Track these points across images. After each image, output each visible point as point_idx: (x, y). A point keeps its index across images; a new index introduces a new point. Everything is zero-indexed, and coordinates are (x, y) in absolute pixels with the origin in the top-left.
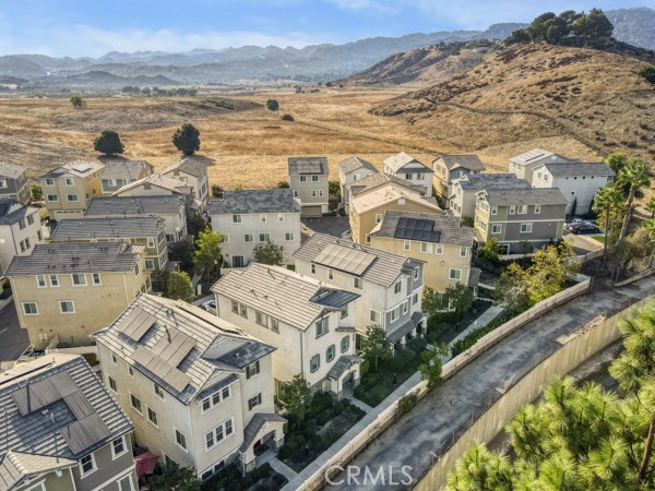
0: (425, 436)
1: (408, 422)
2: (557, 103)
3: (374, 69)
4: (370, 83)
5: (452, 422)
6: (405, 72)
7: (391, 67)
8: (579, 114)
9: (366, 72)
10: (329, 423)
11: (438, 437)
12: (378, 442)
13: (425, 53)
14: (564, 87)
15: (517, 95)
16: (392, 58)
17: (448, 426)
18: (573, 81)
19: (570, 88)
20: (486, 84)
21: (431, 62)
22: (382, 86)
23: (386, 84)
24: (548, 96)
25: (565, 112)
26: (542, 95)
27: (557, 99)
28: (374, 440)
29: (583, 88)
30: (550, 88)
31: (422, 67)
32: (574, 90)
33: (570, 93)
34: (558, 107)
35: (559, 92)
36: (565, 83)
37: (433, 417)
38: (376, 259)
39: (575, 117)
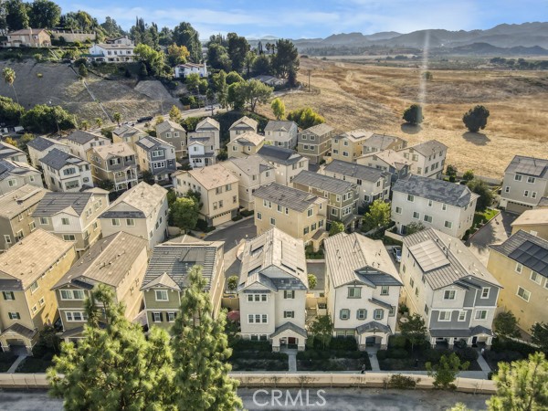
10: (343, 359)
37: (416, 405)
38: (448, 265)
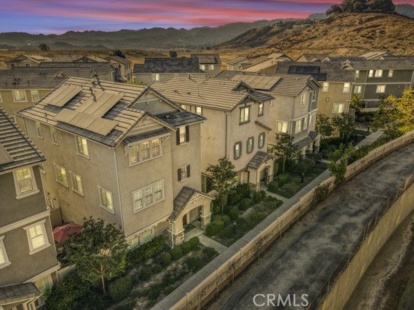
0: (344, 219)
1: (324, 209)
2: (370, 40)
3: (237, 38)
4: (235, 47)
5: (367, 209)
6: (257, 41)
7: (248, 37)
8: (386, 46)
9: (232, 41)
11: (359, 220)
12: (301, 224)
13: (270, 28)
14: (373, 31)
15: (340, 38)
16: (249, 32)
17: (364, 212)
18: (379, 28)
19: (378, 31)
20: (315, 37)
21: (274, 34)
22: (243, 49)
23: (245, 47)
24: (363, 36)
25: (376, 45)
26: (358, 37)
27: (369, 38)
28: (296, 222)
29: (387, 31)
30: (363, 33)
31: (268, 36)
32: (381, 32)
33: (378, 34)
34: (371, 42)
35: (370, 34)
36: (373, 29)
37: (346, 205)
38: (281, 80)
39: (384, 48)
